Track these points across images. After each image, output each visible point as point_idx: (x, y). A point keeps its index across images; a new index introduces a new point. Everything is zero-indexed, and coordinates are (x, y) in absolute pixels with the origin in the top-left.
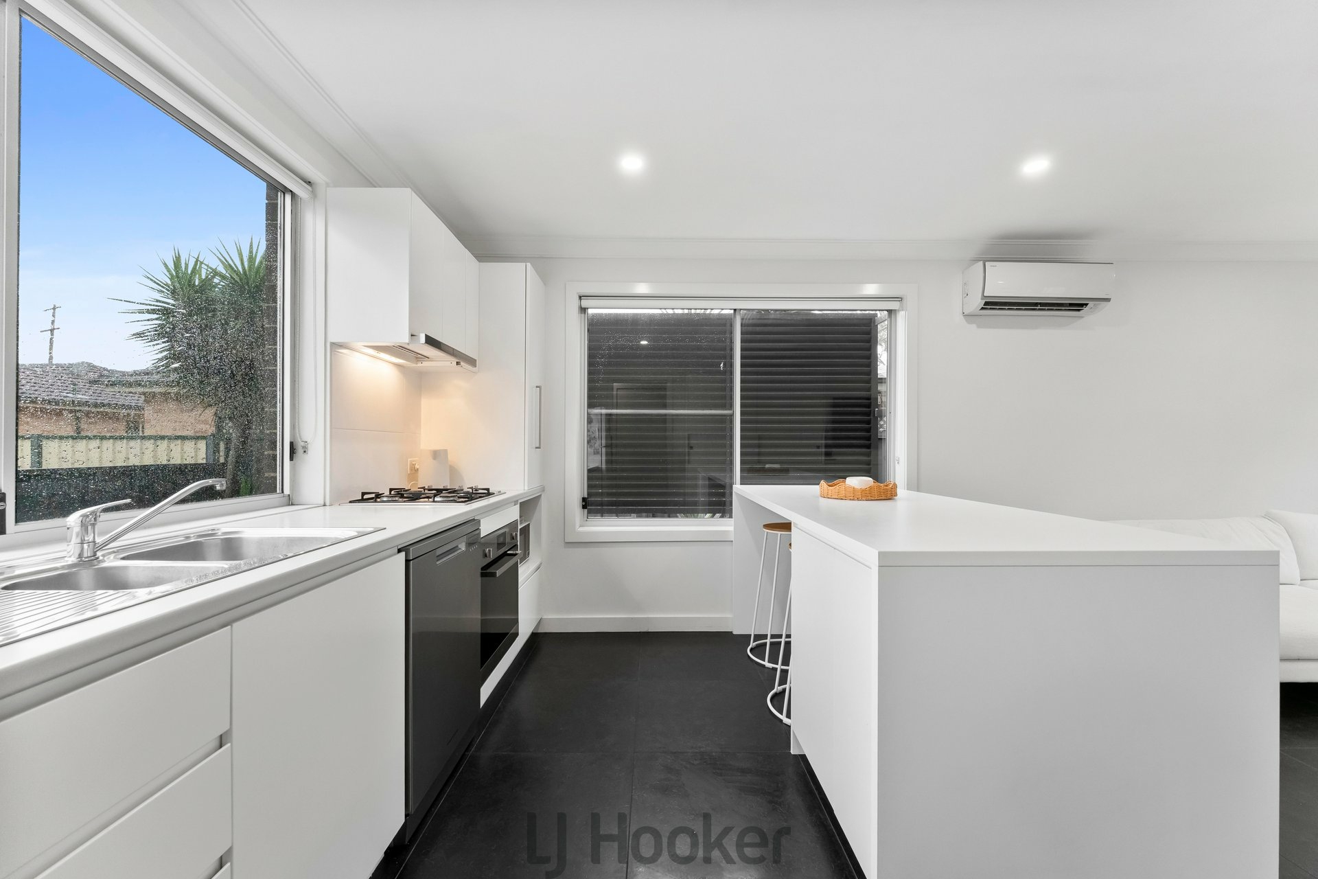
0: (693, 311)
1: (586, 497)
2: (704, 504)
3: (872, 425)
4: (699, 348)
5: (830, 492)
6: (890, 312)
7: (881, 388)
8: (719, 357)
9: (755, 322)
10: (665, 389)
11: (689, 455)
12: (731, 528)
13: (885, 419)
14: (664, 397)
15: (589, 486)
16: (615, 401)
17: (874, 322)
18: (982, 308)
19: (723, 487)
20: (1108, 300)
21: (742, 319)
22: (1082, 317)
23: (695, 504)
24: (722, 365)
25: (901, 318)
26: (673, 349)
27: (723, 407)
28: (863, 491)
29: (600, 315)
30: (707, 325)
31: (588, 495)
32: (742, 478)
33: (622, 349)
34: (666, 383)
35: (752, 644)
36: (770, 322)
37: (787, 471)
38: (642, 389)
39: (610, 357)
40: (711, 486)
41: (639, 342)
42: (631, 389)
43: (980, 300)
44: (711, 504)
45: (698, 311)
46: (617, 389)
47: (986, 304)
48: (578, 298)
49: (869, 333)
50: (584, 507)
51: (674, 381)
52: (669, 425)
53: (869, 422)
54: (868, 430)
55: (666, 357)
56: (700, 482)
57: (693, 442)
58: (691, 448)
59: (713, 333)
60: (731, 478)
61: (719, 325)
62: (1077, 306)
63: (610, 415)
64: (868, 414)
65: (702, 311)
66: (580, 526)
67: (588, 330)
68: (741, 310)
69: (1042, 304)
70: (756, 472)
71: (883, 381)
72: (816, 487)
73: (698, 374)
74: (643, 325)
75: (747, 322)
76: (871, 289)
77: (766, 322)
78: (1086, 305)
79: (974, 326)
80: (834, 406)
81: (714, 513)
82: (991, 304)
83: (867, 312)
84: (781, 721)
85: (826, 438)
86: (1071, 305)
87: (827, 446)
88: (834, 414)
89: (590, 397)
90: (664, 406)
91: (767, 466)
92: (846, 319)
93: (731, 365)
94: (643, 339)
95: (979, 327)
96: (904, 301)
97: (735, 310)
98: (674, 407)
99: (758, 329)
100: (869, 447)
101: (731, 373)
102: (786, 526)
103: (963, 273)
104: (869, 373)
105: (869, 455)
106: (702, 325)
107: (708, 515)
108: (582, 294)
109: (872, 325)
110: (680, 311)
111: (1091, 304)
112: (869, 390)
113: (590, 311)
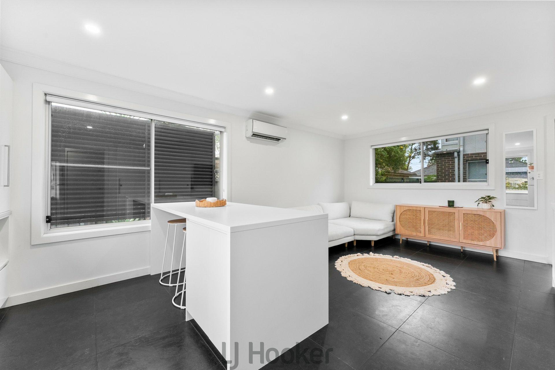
0: (123, 116)
1: (50, 215)
2: (129, 214)
3: (213, 176)
4: (131, 136)
5: (200, 205)
6: (221, 132)
7: (216, 161)
8: (142, 141)
9: (162, 127)
10: (103, 154)
11: (119, 189)
12: (150, 225)
13: (218, 174)
14: (103, 158)
15: (52, 209)
16: (66, 158)
17: (214, 135)
18: (252, 136)
19: (144, 205)
20: (285, 139)
21: (155, 125)
22: (279, 143)
23: (124, 214)
24: (144, 145)
25: (225, 134)
26: (114, 134)
27: (144, 165)
28: (214, 203)
29: (63, 108)
30: (135, 125)
31: (51, 214)
32: (155, 200)
33: (79, 130)
34: (104, 151)
35: (162, 278)
36: (170, 128)
37: (176, 196)
38: (94, 153)
39: (69, 133)
40: (134, 205)
41: (86, 126)
42: (80, 152)
43: (251, 133)
44: (134, 214)
45: (126, 116)
46: (67, 151)
47: (253, 134)
48: (44, 95)
49: (212, 139)
50: (47, 222)
51: (109, 150)
52: (106, 174)
53: (212, 175)
54: (212, 178)
55: (111, 137)
56: (128, 203)
57: (121, 183)
58: (121, 185)
59: (139, 129)
60: (149, 200)
61: (143, 126)
62: (278, 139)
63: (63, 166)
64: (211, 172)
65: (128, 116)
66: (44, 234)
67: (52, 115)
68: (155, 120)
69: (269, 137)
70: (161, 197)
71: (218, 159)
72: (194, 203)
73: (131, 148)
74: (94, 119)
75: (158, 126)
76: (212, 121)
77: (168, 128)
78: (280, 139)
79: (249, 142)
80: (195, 168)
81: (135, 218)
82: (254, 135)
83: (212, 131)
84: (180, 308)
85: (192, 181)
86: (276, 139)
87: (192, 185)
88: (195, 171)
89: (52, 155)
90: (103, 163)
91: (166, 194)
92: (204, 132)
93: (149, 146)
94: (89, 125)
95: (251, 142)
96: (226, 128)
97: (152, 120)
98: (109, 164)
99: (162, 130)
100: (212, 185)
101: (149, 149)
102: (184, 220)
103: (246, 122)
104: (212, 155)
105: (212, 188)
106: (133, 124)
107: (132, 220)
108: (47, 93)
109: (213, 136)
110: (114, 114)
111: (281, 139)
112: (212, 162)
113: (53, 104)
